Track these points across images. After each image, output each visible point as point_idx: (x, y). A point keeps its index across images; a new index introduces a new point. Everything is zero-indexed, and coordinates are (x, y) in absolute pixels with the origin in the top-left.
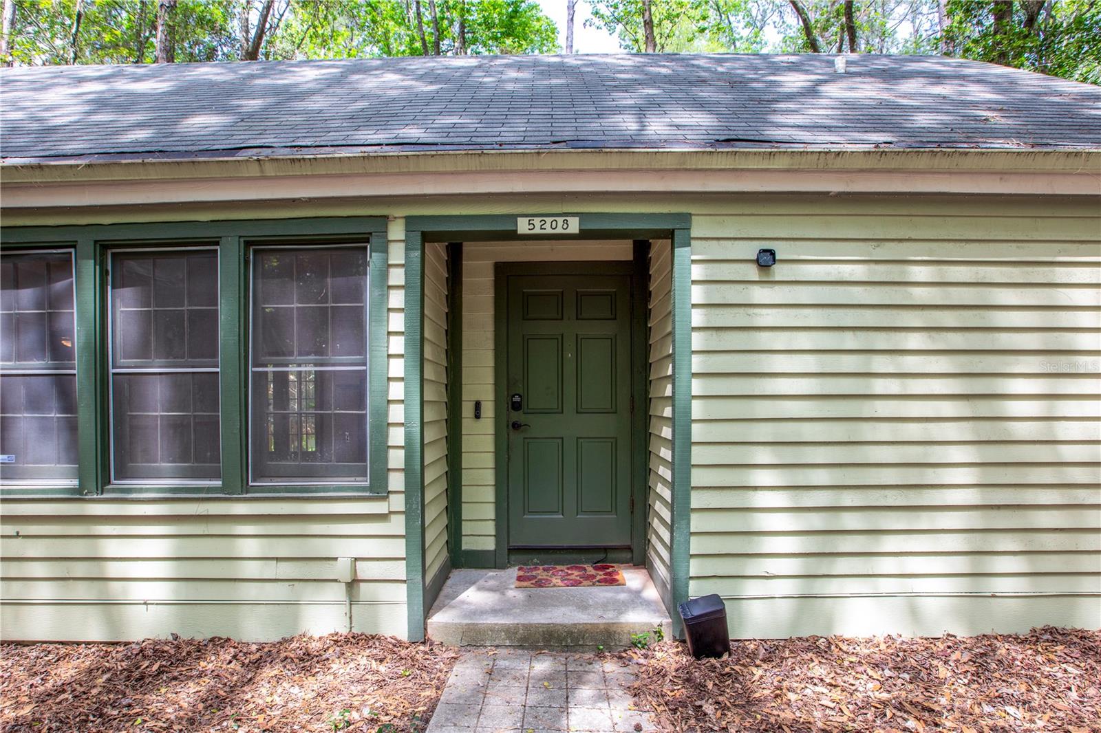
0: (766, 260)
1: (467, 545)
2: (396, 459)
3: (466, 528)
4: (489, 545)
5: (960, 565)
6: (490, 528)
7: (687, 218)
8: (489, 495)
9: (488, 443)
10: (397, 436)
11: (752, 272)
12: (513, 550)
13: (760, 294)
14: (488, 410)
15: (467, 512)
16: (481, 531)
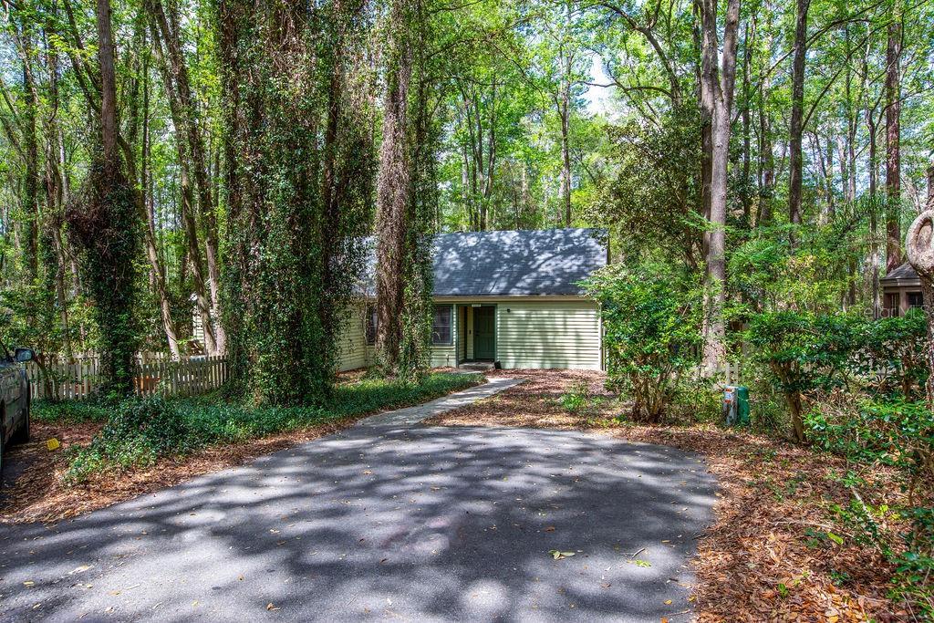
0: (508, 311)
1: (468, 358)
2: (455, 337)
3: (468, 354)
4: (472, 358)
7: (496, 304)
8: (472, 345)
9: (472, 338)
10: (455, 333)
12: (477, 359)
13: (508, 315)
14: (472, 332)
15: (468, 351)
16: (471, 355)
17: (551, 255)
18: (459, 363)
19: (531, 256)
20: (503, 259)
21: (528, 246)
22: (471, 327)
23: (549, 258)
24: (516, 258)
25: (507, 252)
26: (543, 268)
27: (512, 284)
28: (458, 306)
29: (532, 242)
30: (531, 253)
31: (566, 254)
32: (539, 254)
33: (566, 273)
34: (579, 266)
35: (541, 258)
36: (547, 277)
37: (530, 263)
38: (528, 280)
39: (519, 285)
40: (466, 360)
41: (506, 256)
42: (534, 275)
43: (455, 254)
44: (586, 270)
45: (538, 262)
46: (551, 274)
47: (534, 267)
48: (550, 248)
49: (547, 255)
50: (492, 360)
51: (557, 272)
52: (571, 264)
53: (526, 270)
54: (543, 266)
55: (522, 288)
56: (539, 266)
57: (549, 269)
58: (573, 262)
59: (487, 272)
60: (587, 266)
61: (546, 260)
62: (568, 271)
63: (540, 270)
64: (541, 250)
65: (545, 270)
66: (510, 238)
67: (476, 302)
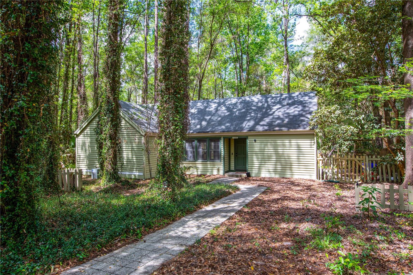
0: (255, 141)
1: (231, 169)
2: (222, 157)
3: (231, 167)
4: (234, 169)
5: (274, 166)
6: (234, 167)
7: (248, 137)
8: (233, 163)
9: (233, 158)
10: (222, 155)
11: (254, 142)
12: (236, 170)
13: (255, 144)
14: (233, 154)
15: (231, 165)
16: (233, 168)
17: (280, 106)
18: (225, 172)
19: (269, 107)
20: (252, 109)
21: (267, 102)
22: (233, 151)
23: (279, 108)
24: (260, 109)
25: (254, 106)
26: (276, 113)
27: (257, 124)
28: (224, 138)
29: (269, 100)
30: (268, 106)
31: (290, 105)
32: (273, 106)
33: (291, 115)
34: (299, 111)
35: (275, 108)
36: (279, 118)
37: (269, 111)
38: (267, 120)
39: (261, 123)
40: (230, 171)
41: (253, 108)
42: (271, 117)
43: (224, 108)
44: (304, 113)
45: (273, 110)
46: (282, 117)
47: (271, 113)
48: (280, 103)
49: (278, 106)
50: (245, 170)
51: (285, 115)
52: (294, 111)
53: (266, 115)
54: (276, 112)
55: (263, 125)
56: (274, 112)
57: (280, 114)
58: (296, 109)
59: (242, 117)
60: (304, 111)
61: (278, 109)
62: (292, 114)
63: (275, 114)
64: (275, 103)
65: (278, 114)
66: (256, 98)
67: (235, 135)
